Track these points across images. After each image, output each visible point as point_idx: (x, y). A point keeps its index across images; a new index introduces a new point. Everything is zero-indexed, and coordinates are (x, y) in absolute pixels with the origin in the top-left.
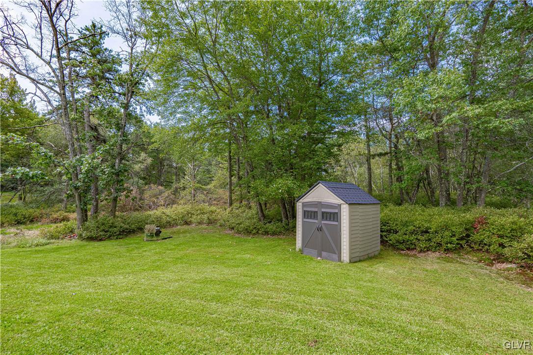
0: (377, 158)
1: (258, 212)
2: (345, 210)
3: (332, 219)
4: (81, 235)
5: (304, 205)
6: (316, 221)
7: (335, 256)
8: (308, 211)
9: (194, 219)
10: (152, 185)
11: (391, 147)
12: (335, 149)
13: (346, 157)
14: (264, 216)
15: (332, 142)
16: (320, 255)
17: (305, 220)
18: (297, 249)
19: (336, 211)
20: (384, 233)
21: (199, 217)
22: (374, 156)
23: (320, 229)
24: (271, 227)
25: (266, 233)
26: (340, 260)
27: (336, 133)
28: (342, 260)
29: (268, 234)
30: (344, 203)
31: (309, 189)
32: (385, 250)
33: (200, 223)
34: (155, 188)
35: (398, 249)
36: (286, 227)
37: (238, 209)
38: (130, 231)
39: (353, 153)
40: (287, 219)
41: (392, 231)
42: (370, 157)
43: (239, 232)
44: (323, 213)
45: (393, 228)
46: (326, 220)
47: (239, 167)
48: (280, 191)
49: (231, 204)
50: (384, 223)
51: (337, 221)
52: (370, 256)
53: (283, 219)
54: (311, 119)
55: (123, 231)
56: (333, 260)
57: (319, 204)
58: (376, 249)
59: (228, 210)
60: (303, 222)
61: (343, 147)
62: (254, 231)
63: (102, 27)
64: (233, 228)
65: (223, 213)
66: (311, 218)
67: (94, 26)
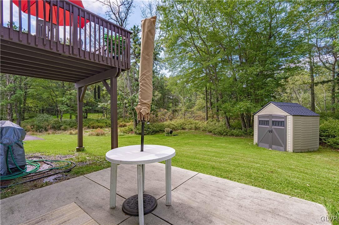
0: (320, 85)
1: (226, 123)
2: (290, 120)
3: (280, 125)
4: (136, 132)
5: (259, 117)
6: (268, 127)
7: (282, 148)
8: (262, 121)
9: (187, 127)
10: (161, 109)
11: (334, 76)
12: (283, 81)
13: (292, 86)
14: (229, 125)
15: (279, 76)
16: (271, 147)
17: (260, 126)
18: (254, 143)
19: (283, 120)
20: (323, 137)
21: (190, 125)
22: (317, 84)
23: (271, 131)
24: (235, 131)
25: (232, 135)
26: (285, 150)
27: (282, 69)
28: (287, 150)
29: (233, 136)
30: (290, 115)
31: (262, 108)
32: (324, 148)
33: (191, 129)
34: (163, 111)
35: (335, 148)
36: (245, 132)
37: (212, 122)
38: (156, 131)
39: (297, 83)
40: (246, 128)
41: (331, 136)
42: (313, 85)
43: (215, 134)
44: (273, 121)
45: (332, 134)
46: (276, 126)
47: (211, 97)
48: (242, 109)
49: (207, 119)
50: (322, 131)
51: (284, 126)
52: (310, 150)
53: (243, 128)
54: (263, 62)
55: (154, 131)
56: (280, 150)
57: (271, 116)
58: (315, 147)
59: (206, 122)
60: (259, 127)
61: (289, 79)
62: (225, 134)
63: (138, 27)
64: (211, 132)
65: (203, 124)
66: (264, 125)
67: (135, 27)
